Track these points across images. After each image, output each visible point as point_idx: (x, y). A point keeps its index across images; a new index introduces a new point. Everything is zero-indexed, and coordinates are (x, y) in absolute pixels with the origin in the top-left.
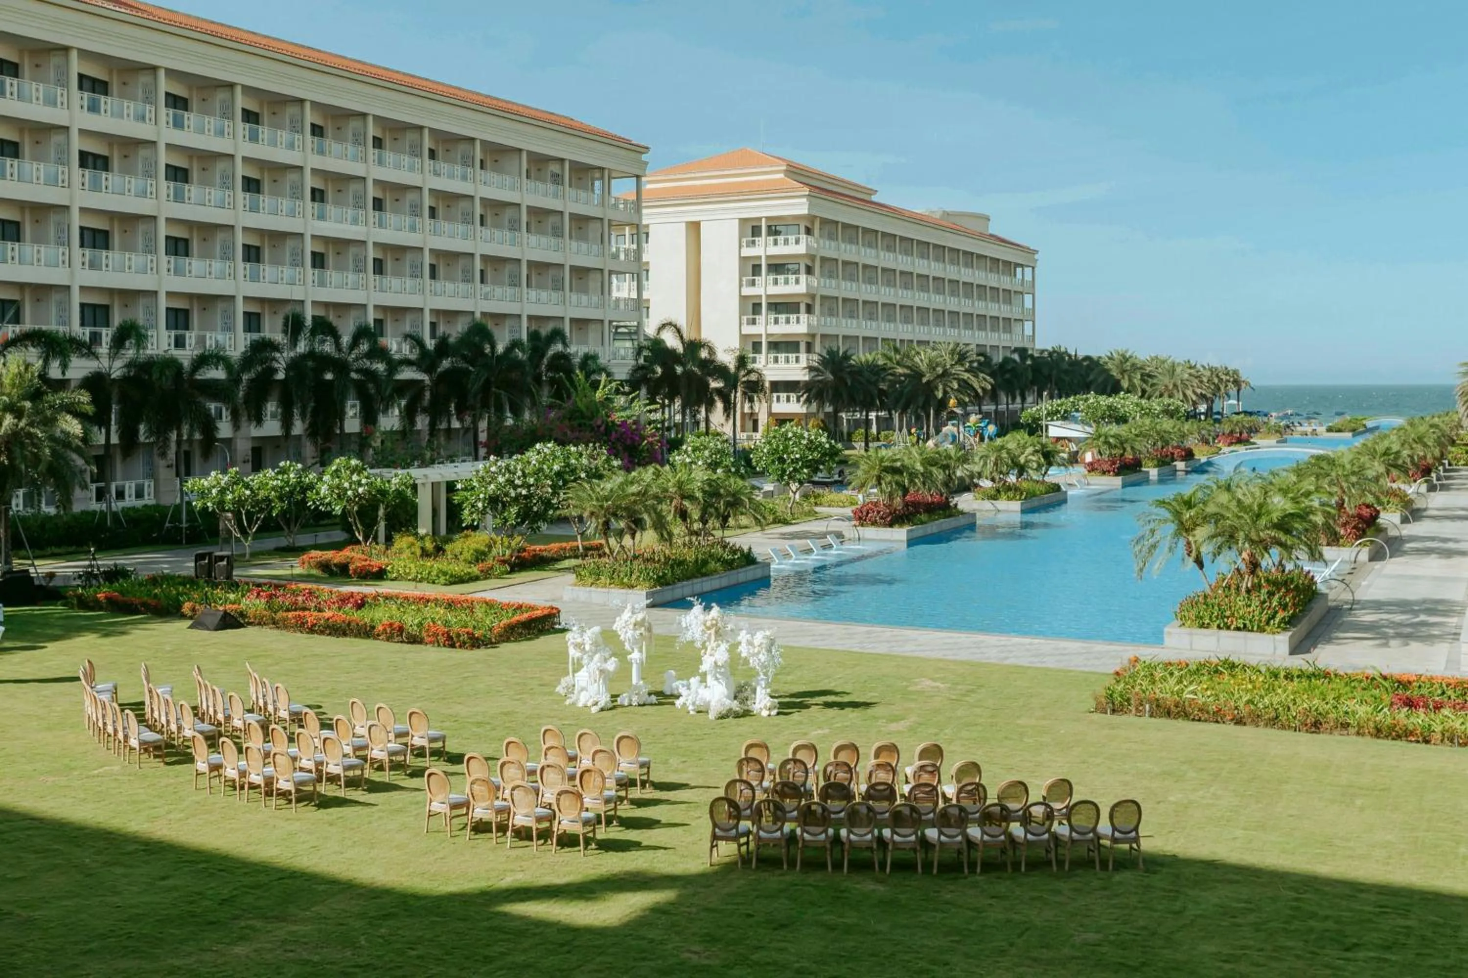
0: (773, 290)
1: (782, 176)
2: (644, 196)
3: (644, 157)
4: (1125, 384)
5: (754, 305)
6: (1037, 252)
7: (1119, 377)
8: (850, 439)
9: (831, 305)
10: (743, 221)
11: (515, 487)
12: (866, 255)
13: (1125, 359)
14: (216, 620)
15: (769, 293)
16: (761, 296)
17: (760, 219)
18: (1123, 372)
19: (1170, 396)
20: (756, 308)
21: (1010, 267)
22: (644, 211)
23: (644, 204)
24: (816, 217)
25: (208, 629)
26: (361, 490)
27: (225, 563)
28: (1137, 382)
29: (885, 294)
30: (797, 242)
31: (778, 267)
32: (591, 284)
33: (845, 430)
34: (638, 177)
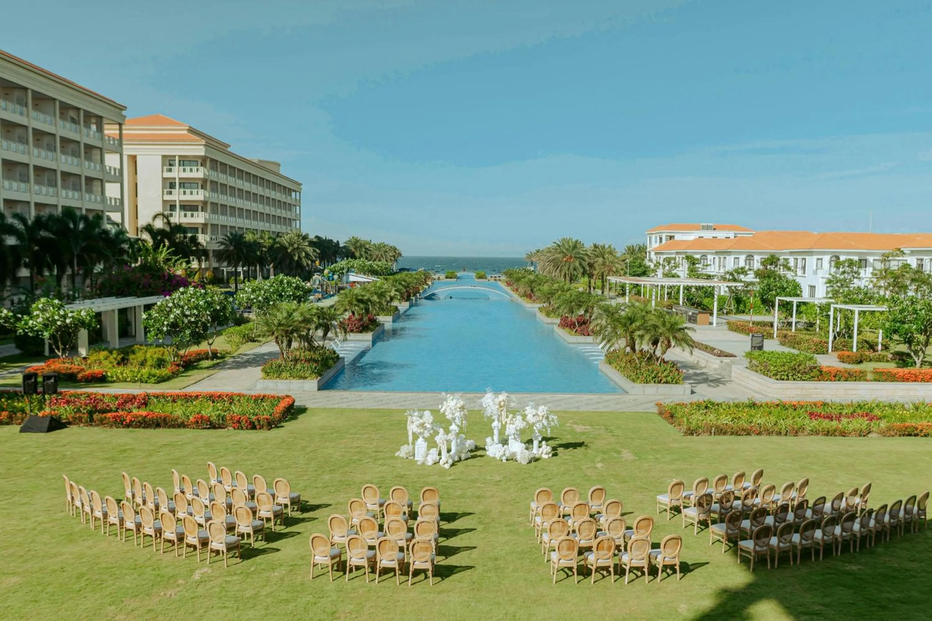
0: (183, 198)
1: (186, 132)
2: (124, 138)
3: (124, 113)
4: (357, 254)
5: (171, 206)
6: (300, 184)
7: (353, 250)
8: (228, 283)
9: (216, 208)
10: (164, 157)
11: (186, 316)
12: (231, 181)
13: (357, 241)
14: (46, 424)
15: (181, 199)
16: (175, 201)
17: (175, 156)
18: (355, 248)
19: (379, 261)
20: (173, 207)
21: (288, 191)
22: (124, 147)
23: (124, 142)
24: (208, 157)
25: (42, 432)
26: (68, 321)
27: (52, 380)
28: (363, 253)
29: (240, 203)
30: (197, 171)
31: (184, 183)
32: (95, 188)
33: (225, 277)
34: (120, 125)
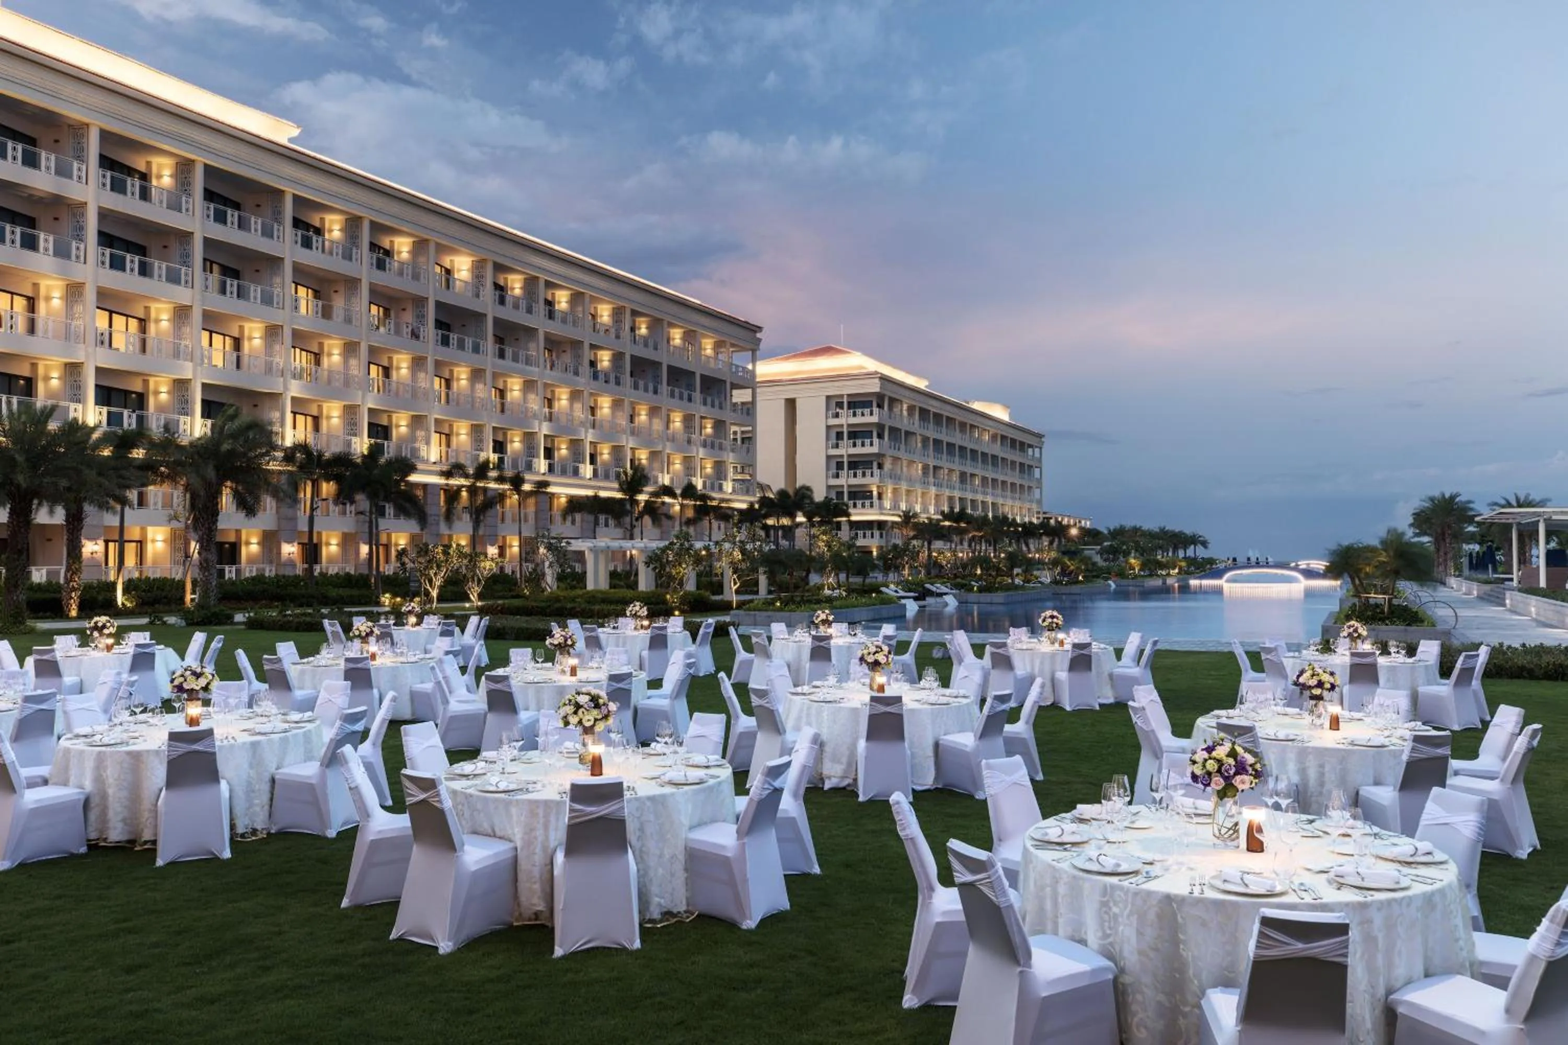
0: (853, 451)
5: (838, 462)
6: (1044, 436)
10: (829, 398)
15: (850, 453)
16: (843, 456)
17: (842, 396)
20: (840, 466)
21: (1023, 447)
24: (885, 395)
30: (871, 414)
31: (855, 432)
34: (753, 351)
